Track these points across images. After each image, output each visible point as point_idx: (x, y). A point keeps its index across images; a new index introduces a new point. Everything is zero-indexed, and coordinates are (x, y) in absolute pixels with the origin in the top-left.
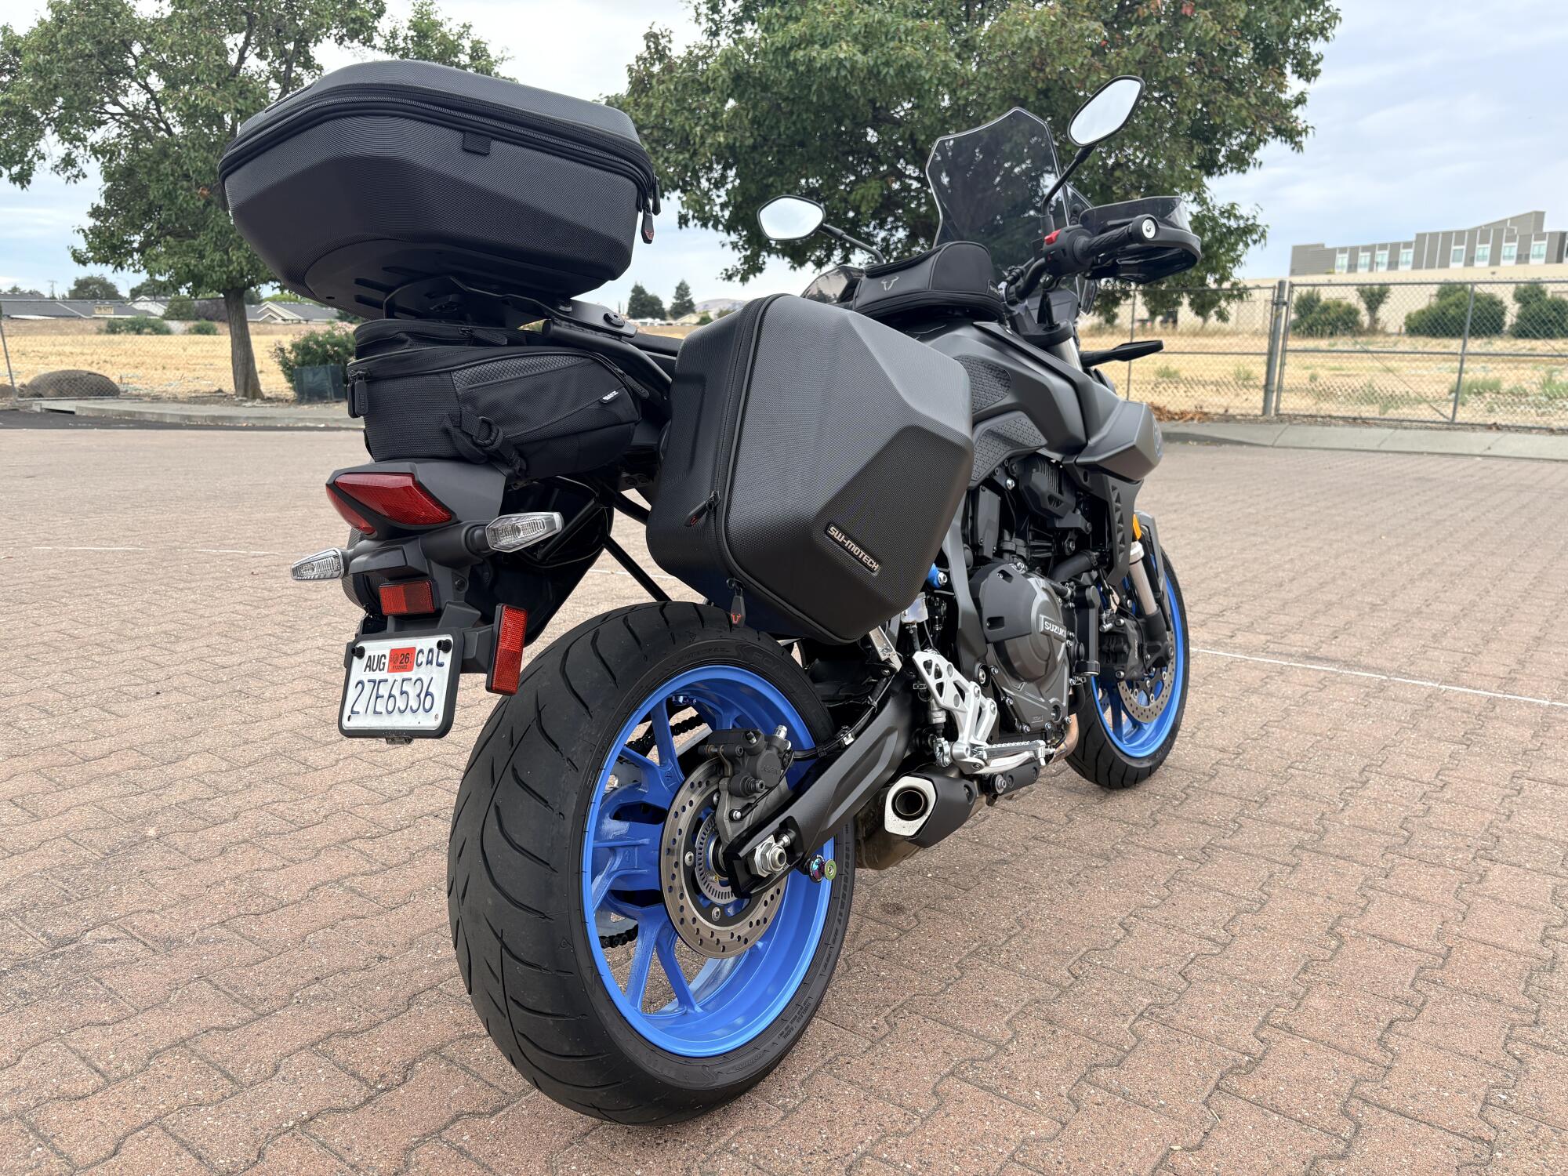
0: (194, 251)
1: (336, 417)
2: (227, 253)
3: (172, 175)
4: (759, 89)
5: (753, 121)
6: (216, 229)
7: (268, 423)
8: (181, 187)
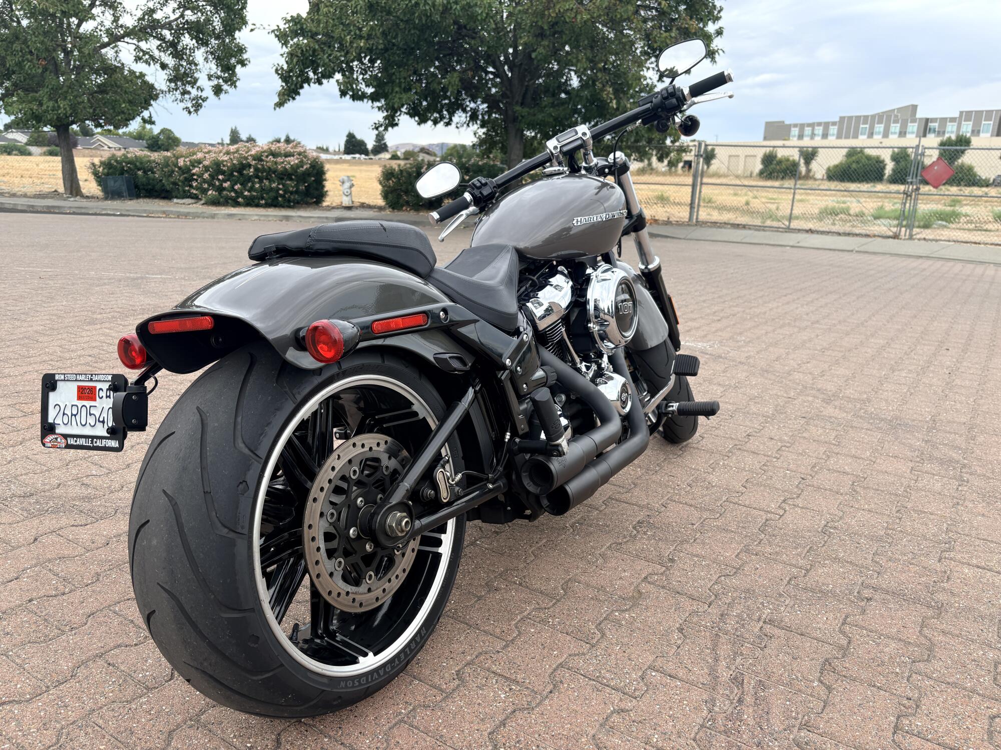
0: (36, 100)
1: (127, 208)
2: (57, 102)
3: (21, 51)
4: (385, 13)
5: (383, 33)
6: (50, 87)
7: (83, 211)
8: (27, 59)
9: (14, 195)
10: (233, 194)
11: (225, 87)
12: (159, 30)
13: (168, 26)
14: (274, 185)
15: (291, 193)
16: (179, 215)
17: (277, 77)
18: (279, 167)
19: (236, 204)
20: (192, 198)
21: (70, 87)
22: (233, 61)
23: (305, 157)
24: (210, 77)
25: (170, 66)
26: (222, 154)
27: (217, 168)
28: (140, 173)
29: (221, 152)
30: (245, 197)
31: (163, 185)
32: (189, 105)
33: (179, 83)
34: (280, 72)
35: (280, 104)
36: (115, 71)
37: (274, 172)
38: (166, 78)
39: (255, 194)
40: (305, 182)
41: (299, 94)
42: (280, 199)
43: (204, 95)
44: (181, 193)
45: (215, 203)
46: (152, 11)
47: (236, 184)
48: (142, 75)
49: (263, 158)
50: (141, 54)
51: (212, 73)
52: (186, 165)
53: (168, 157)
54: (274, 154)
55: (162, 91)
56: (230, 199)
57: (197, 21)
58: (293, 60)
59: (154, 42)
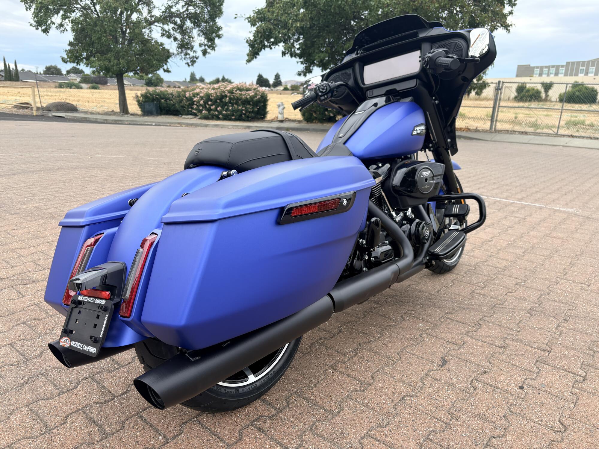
0: (106, 59)
1: (158, 121)
2: (119, 60)
3: (100, 31)
4: (313, 6)
5: (310, 18)
6: (115, 52)
7: (135, 123)
8: (103, 36)
9: (92, 113)
10: (217, 113)
11: (209, 50)
12: (174, 18)
13: (179, 15)
14: (240, 108)
15: (250, 112)
16: (188, 125)
17: (247, 45)
18: (243, 97)
19: (218, 119)
20: (192, 115)
21: (125, 52)
22: (214, 35)
23: (258, 91)
24: (200, 45)
25: (179, 39)
26: (210, 90)
27: (208, 98)
28: (163, 101)
29: (209, 88)
30: (223, 115)
31: (175, 108)
32: (189, 61)
33: (184, 49)
34: (249, 42)
35: (249, 61)
36: (148, 42)
37: (240, 100)
38: (177, 45)
39: (229, 113)
40: (257, 106)
41: (259, 54)
42: (243, 116)
43: (197, 55)
44: (186, 112)
45: (206, 118)
46: (171, 7)
47: (218, 107)
48: (162, 44)
49: (234, 92)
50: (164, 32)
51: (202, 42)
52: (190, 96)
53: (180, 92)
54: (240, 89)
55: (174, 54)
56: (215, 116)
57: (196, 13)
58: (258, 35)
59: (171, 26)
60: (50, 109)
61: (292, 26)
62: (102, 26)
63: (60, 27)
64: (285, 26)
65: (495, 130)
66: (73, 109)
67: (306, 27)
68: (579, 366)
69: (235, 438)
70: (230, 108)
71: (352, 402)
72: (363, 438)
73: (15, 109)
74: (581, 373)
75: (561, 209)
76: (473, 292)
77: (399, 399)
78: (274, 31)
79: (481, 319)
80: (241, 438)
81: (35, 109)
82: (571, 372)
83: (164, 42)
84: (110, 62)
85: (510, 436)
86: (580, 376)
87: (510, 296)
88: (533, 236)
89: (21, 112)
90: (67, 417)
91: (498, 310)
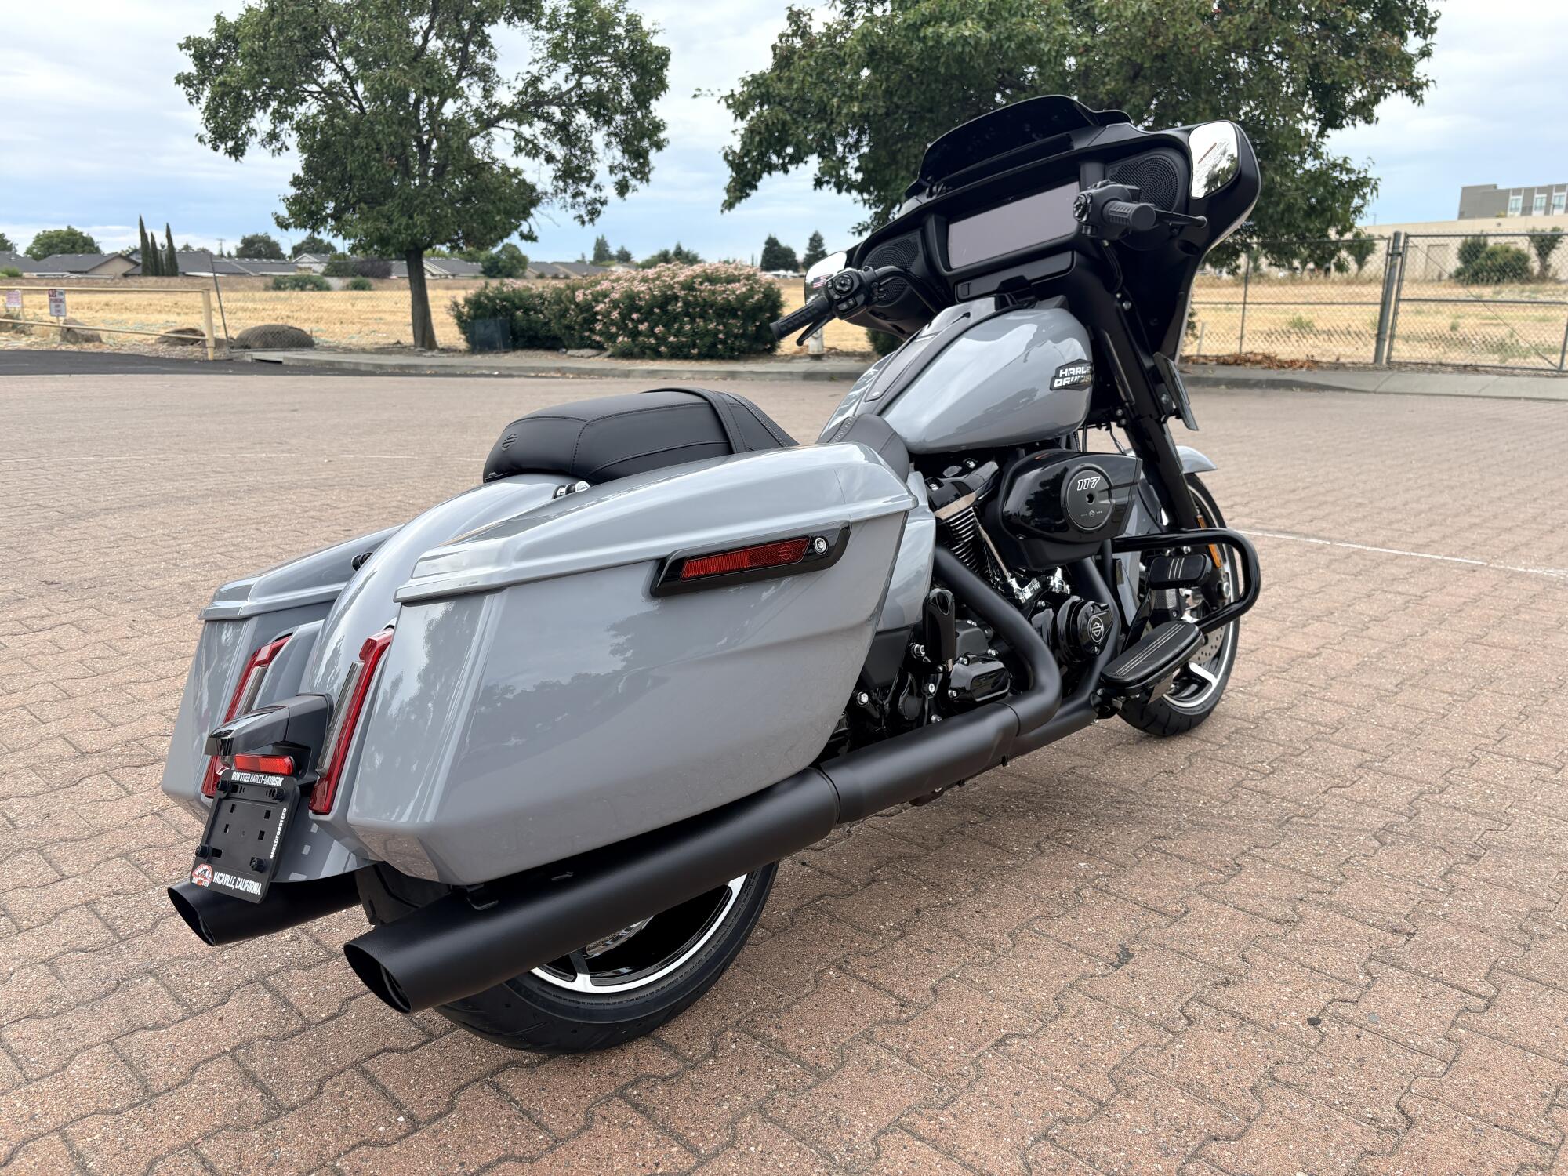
0: (384, 216)
1: (508, 365)
3: (366, 148)
5: (887, 91)
6: (403, 197)
8: (374, 159)
9: (348, 350)
10: (653, 341)
11: (633, 182)
12: (546, 107)
13: (559, 99)
14: (711, 326)
15: (736, 337)
16: (580, 373)
17: (725, 164)
18: (719, 298)
19: (657, 355)
20: (592, 348)
21: (428, 196)
22: (645, 143)
23: (756, 282)
24: (612, 169)
25: (559, 157)
26: (636, 282)
27: (630, 303)
28: (519, 313)
29: (634, 279)
30: (670, 345)
31: (549, 330)
32: (583, 211)
33: (570, 181)
34: (730, 158)
35: (729, 205)
36: (483, 169)
37: (711, 306)
38: (553, 174)
39: (684, 339)
40: (754, 321)
41: (755, 187)
42: (720, 346)
43: (603, 195)
44: (577, 341)
45: (626, 354)
46: (535, 80)
47: (656, 325)
48: (518, 172)
49: (696, 286)
50: (523, 144)
51: (616, 163)
52: (586, 300)
53: (560, 289)
54: (711, 279)
55: (546, 193)
56: (648, 348)
57: (599, 90)
58: (752, 140)
59: (539, 125)
60: (248, 343)
61: (839, 113)
62: (371, 133)
63: (271, 140)
64: (823, 113)
65: (1389, 362)
66: (303, 341)
67: (875, 114)
68: (1483, 972)
69: (575, 1123)
70: (687, 327)
71: (870, 1049)
72: (883, 1132)
73: (165, 346)
74: (1486, 989)
75: (1530, 570)
76: (1238, 784)
77: (992, 1042)
78: (794, 128)
79: (1244, 853)
80: (588, 1126)
81: (211, 343)
82: (1458, 987)
83: (521, 167)
84: (390, 222)
85: (1258, 1137)
86: (1479, 996)
87: (1335, 795)
88: (1435, 644)
89: (179, 351)
90: (195, 1069)
91: (1296, 832)
